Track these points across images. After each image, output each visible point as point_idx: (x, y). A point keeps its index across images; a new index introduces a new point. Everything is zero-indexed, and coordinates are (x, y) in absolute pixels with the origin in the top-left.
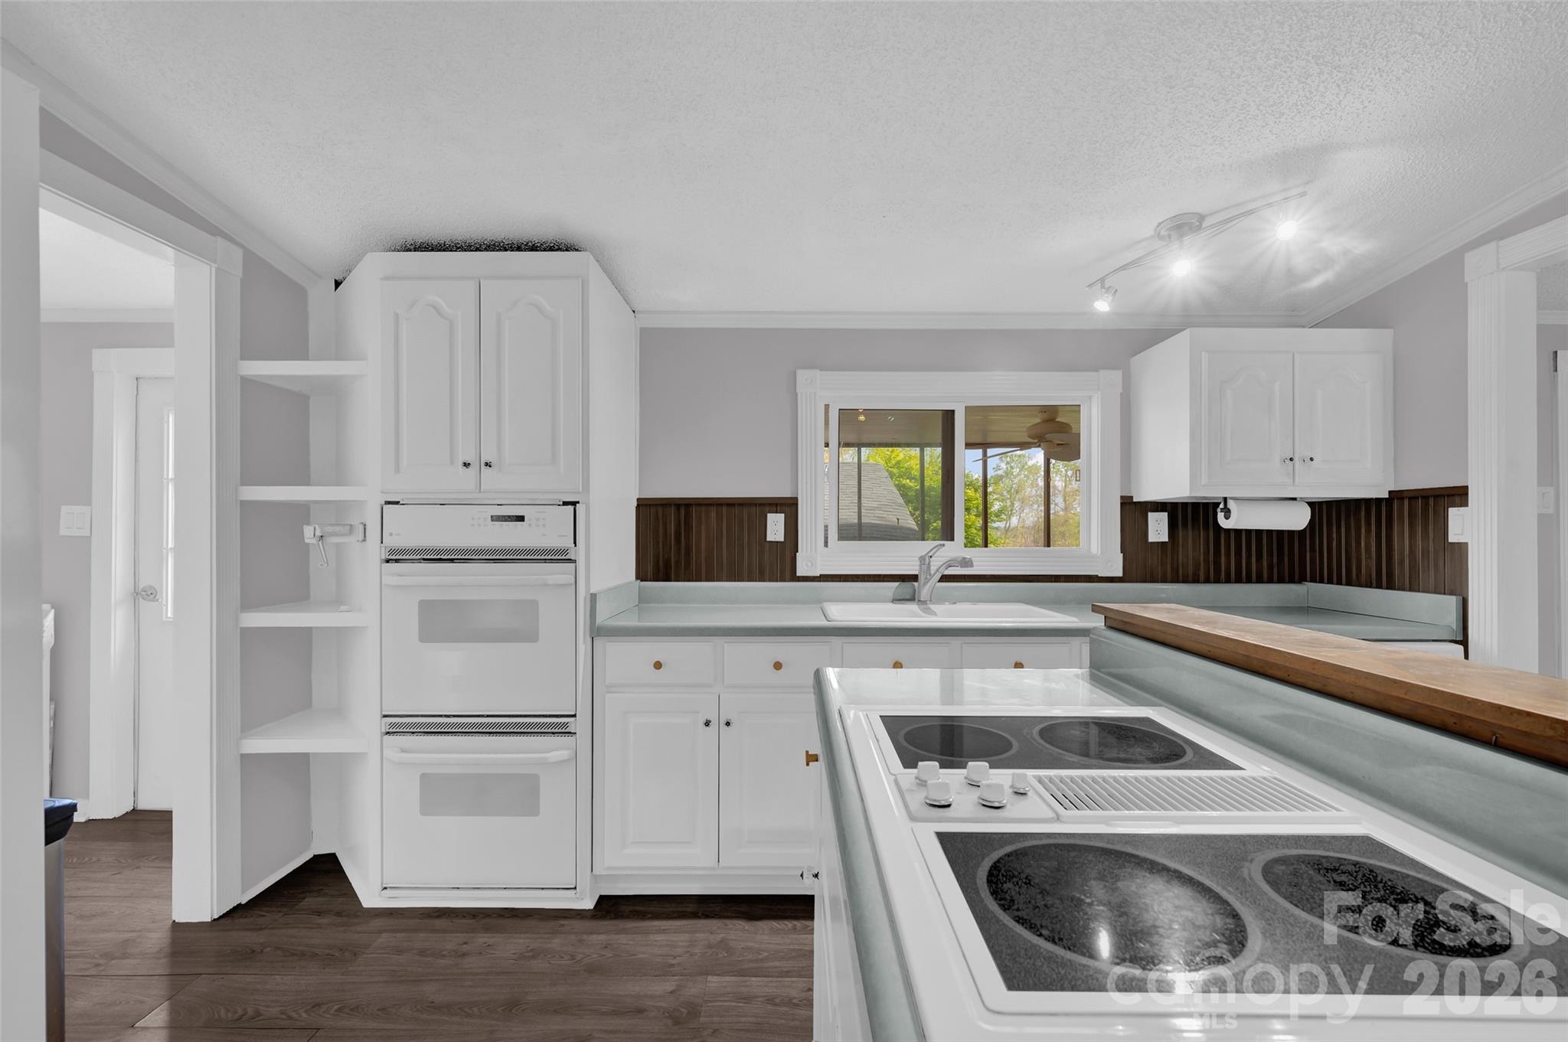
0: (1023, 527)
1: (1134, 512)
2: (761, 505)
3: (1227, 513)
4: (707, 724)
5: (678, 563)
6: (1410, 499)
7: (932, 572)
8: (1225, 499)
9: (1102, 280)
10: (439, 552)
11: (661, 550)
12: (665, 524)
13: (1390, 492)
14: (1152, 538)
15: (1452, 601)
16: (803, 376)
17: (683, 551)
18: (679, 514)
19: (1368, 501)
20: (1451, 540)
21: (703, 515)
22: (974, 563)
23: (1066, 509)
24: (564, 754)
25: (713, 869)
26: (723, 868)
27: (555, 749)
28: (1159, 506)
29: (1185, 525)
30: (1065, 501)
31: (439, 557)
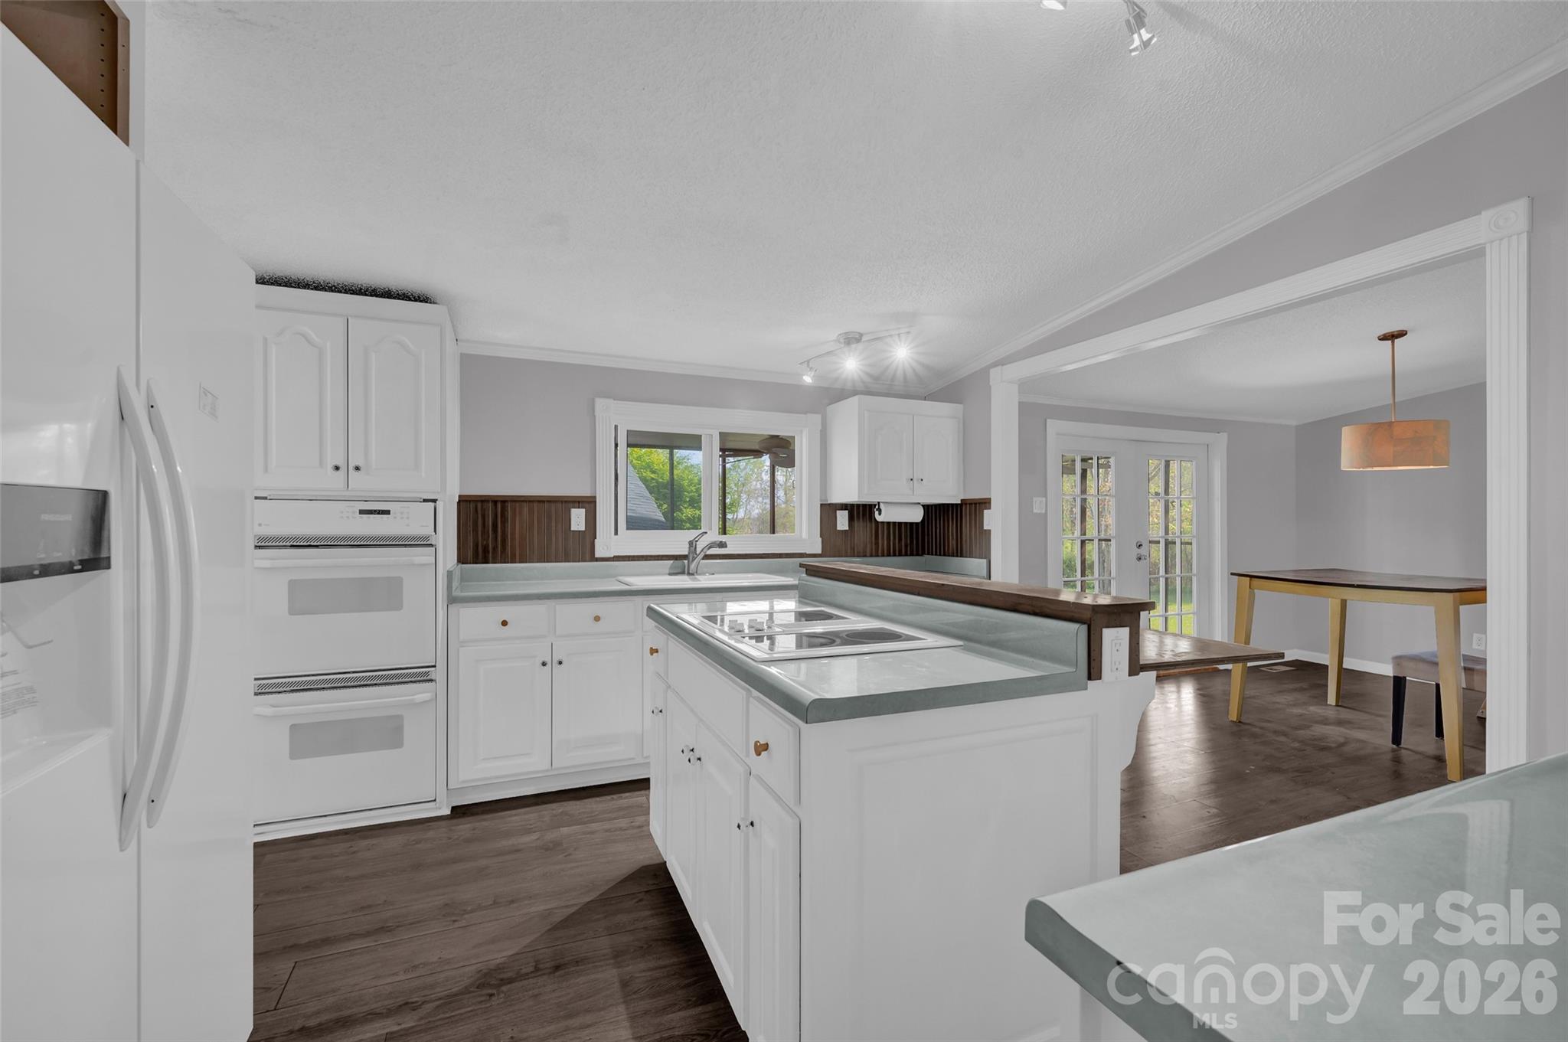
0: (749, 518)
1: (828, 510)
2: (566, 502)
3: (880, 510)
4: (544, 664)
5: (495, 549)
6: (970, 504)
7: (698, 553)
8: (879, 503)
9: (808, 361)
10: (308, 539)
11: (480, 538)
12: (483, 517)
13: (962, 500)
14: (839, 528)
15: (984, 561)
16: (600, 403)
17: (499, 538)
18: (496, 508)
19: (952, 505)
20: (985, 528)
21: (517, 510)
22: (728, 546)
23: (786, 502)
24: (427, 696)
25: (547, 771)
26: (555, 769)
27: (420, 693)
28: (844, 507)
29: (858, 518)
30: (786, 494)
31: (309, 543)
